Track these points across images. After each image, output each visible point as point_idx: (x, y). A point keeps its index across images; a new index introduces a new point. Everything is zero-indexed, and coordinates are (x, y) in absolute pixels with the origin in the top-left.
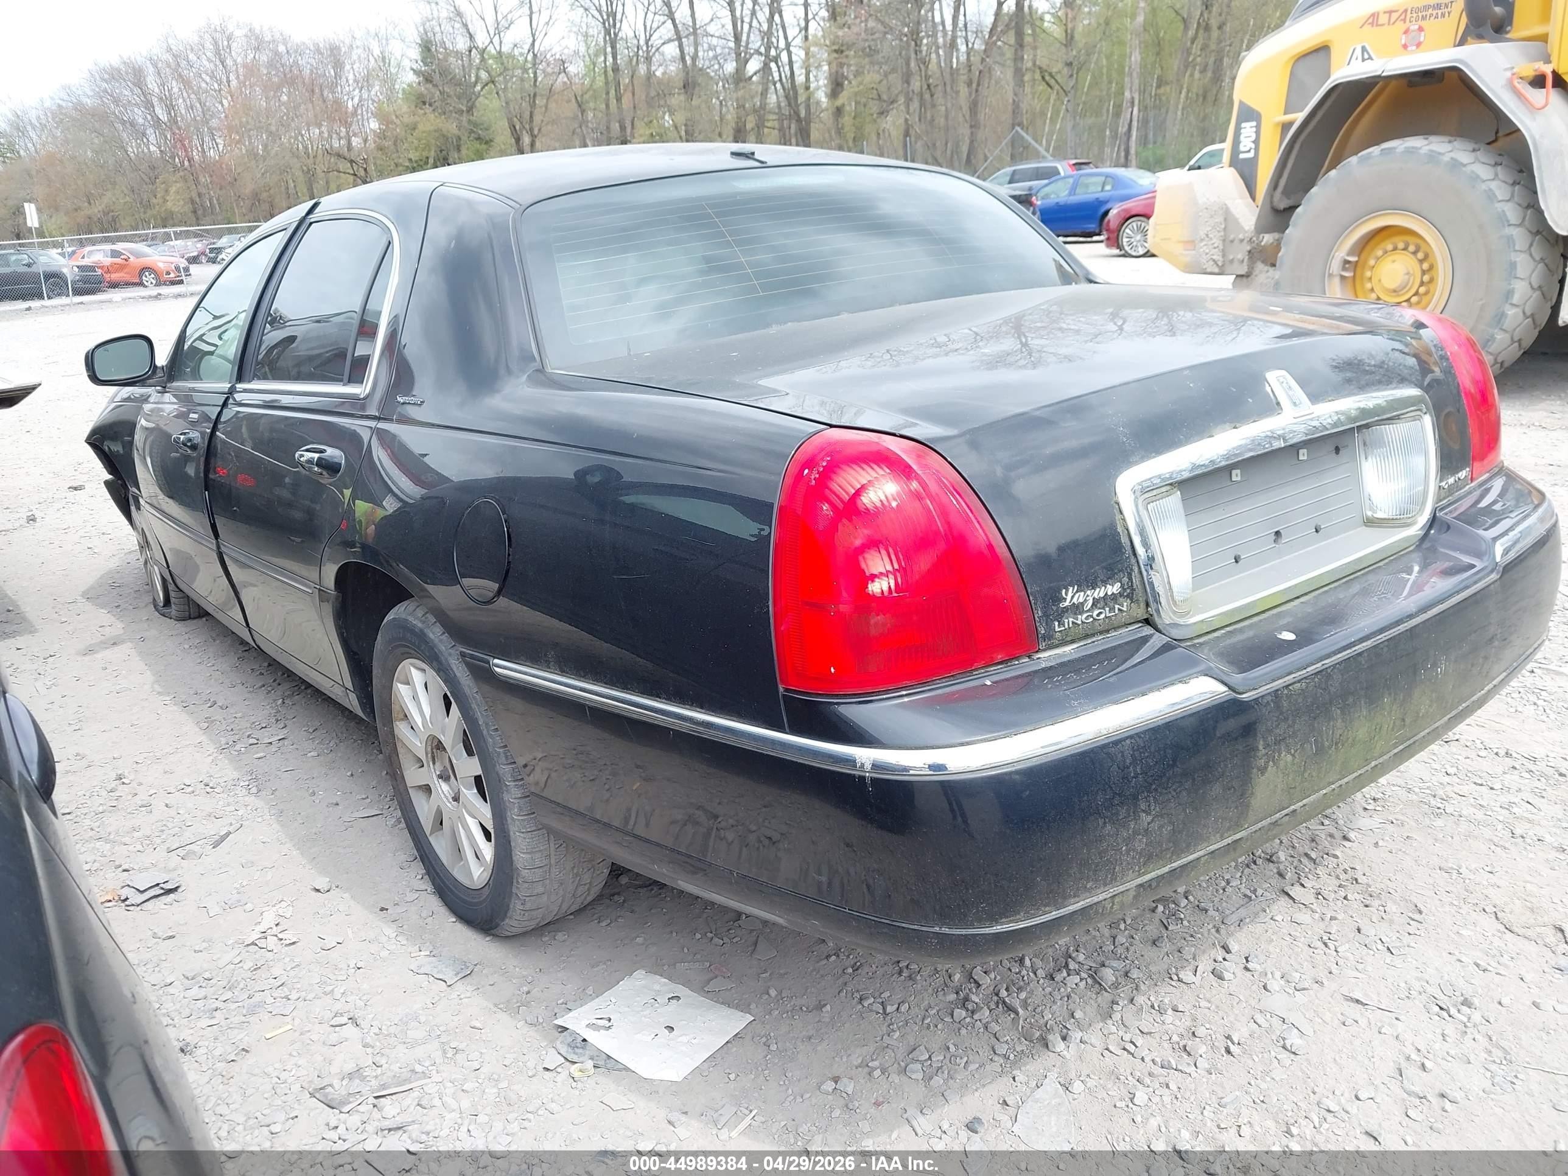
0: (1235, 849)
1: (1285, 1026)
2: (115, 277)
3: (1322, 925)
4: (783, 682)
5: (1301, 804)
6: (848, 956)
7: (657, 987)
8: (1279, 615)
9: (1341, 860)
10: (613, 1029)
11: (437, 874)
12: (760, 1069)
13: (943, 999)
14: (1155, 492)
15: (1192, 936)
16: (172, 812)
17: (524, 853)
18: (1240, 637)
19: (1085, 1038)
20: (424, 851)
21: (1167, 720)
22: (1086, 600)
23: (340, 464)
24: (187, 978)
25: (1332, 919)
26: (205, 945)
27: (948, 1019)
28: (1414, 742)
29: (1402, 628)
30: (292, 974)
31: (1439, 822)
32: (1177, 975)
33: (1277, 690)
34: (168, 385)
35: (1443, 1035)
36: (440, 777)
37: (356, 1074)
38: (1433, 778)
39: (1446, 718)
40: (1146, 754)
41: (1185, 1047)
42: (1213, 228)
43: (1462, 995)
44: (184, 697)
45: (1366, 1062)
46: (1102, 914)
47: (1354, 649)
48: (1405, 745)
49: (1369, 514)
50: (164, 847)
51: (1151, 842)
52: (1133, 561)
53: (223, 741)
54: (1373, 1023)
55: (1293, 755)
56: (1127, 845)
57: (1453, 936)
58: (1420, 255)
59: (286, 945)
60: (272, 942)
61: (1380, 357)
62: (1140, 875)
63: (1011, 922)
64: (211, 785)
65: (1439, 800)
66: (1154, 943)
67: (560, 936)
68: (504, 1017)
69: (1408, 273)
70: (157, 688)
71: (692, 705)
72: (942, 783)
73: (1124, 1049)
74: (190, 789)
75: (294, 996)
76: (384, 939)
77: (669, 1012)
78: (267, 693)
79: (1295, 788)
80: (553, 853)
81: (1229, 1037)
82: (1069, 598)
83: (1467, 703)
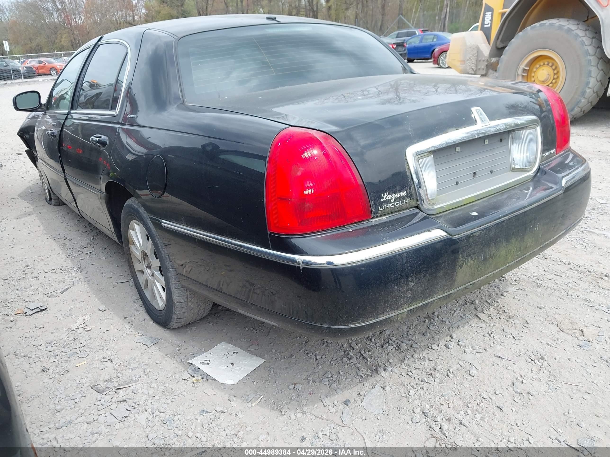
0: (449, 297)
1: (471, 366)
2: (40, 71)
3: (489, 328)
4: (269, 230)
5: (477, 280)
6: (304, 337)
7: (229, 348)
8: (473, 206)
9: (500, 303)
10: (210, 364)
11: (147, 305)
12: (266, 380)
13: (339, 354)
14: (422, 155)
15: (439, 332)
16: (47, 280)
17: (177, 297)
18: (456, 214)
19: (393, 370)
20: (142, 296)
21: (422, 246)
22: (392, 198)
23: (107, 142)
24: (47, 343)
25: (493, 326)
26: (55, 330)
27: (340, 362)
28: (525, 257)
29: (521, 211)
30: (88, 342)
31: (539, 289)
32: (431, 347)
33: (468, 235)
34: (47, 111)
35: (532, 370)
36: (147, 267)
37: (110, 380)
38: (539, 272)
39: (538, 248)
40: (412, 259)
41: (431, 374)
42: (473, 55)
43: (541, 355)
44: (55, 236)
45: (501, 380)
46: (393, 321)
47: (501, 219)
48: (521, 258)
49: (513, 166)
50: (42, 293)
51: (413, 294)
52: (412, 183)
53: (69, 252)
54: (504, 365)
55: (474, 261)
56: (403, 295)
57: (540, 333)
58: (554, 67)
59: (87, 331)
60: (81, 330)
61: (525, 104)
62: (409, 307)
63: (356, 323)
64: (62, 270)
65: (540, 281)
66: (423, 334)
67: (193, 329)
68: (168, 359)
69: (548, 75)
70: (45, 232)
71: (235, 239)
72: (331, 270)
73: (408, 374)
74: (54, 271)
75: (88, 350)
76: (125, 329)
77: (233, 358)
78: (88, 234)
79: (475, 274)
80: (188, 297)
81: (449, 370)
82: (385, 197)
83: (548, 242)
